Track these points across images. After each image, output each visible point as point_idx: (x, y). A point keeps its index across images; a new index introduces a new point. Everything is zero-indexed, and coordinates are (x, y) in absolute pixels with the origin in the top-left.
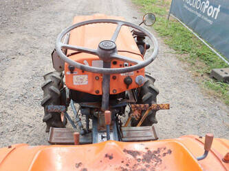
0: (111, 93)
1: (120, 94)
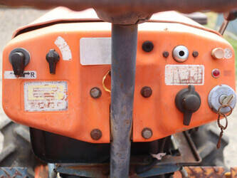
0: (137, 137)
1: (160, 141)
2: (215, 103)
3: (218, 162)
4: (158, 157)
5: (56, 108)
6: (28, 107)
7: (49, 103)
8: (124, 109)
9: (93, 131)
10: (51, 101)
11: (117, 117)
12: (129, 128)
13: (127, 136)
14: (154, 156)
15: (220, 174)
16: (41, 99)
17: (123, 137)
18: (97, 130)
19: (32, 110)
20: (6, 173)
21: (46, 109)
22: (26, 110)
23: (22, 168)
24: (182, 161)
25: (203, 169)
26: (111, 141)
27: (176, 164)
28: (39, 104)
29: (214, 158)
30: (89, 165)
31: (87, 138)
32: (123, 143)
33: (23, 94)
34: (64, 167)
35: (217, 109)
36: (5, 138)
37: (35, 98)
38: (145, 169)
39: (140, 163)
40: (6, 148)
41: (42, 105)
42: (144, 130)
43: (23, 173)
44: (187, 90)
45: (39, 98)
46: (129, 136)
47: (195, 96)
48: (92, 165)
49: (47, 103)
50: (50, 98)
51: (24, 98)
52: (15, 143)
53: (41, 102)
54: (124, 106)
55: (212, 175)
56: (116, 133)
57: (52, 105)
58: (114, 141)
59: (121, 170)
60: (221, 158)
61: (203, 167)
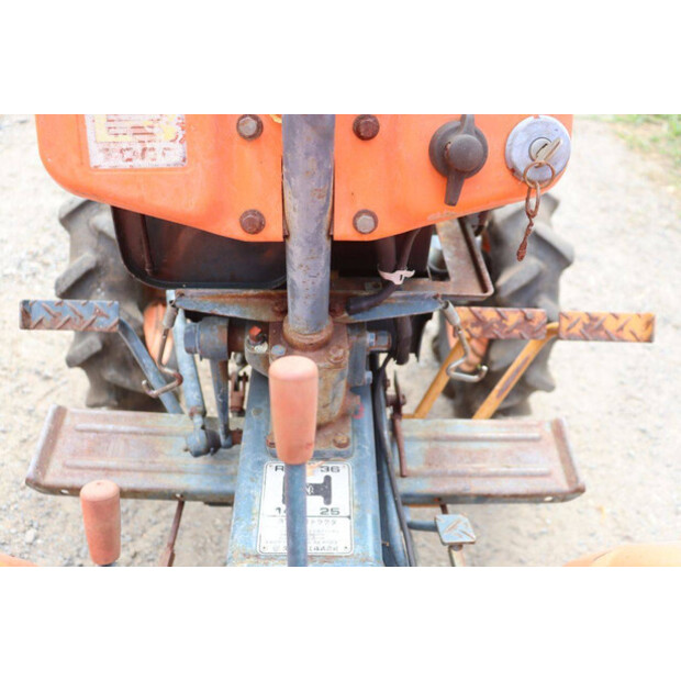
2: (520, 158)
3: (544, 300)
4: (396, 278)
5: (162, 162)
6: (97, 159)
7: (144, 150)
8: (311, 164)
9: (246, 213)
10: (148, 146)
11: (297, 181)
12: (325, 208)
13: (319, 227)
14: (387, 276)
15: (535, 324)
16: (126, 140)
17: (312, 230)
18: (254, 212)
19: (106, 165)
20: (75, 313)
21: (138, 163)
22: (92, 165)
23: (109, 302)
24: (451, 292)
25: (499, 314)
26: (286, 237)
27: (436, 297)
28: (121, 151)
29: (538, 293)
30: (244, 292)
31: (232, 229)
32: (312, 241)
33: (85, 127)
34: (192, 296)
35: (521, 169)
36: (72, 240)
37: (112, 138)
38: (365, 304)
39: (355, 292)
40: (77, 261)
41: (128, 155)
42: (358, 215)
43: (111, 313)
44: (458, 123)
45: (121, 138)
46: (326, 226)
47: (474, 138)
48: (251, 292)
49: (138, 148)
50: (146, 138)
51: (86, 136)
52: (96, 250)
53: (124, 147)
54: (311, 158)
55: (517, 326)
56: (295, 219)
57: (152, 153)
58: (292, 238)
59: (309, 302)
60: (553, 293)
61: (500, 309)
